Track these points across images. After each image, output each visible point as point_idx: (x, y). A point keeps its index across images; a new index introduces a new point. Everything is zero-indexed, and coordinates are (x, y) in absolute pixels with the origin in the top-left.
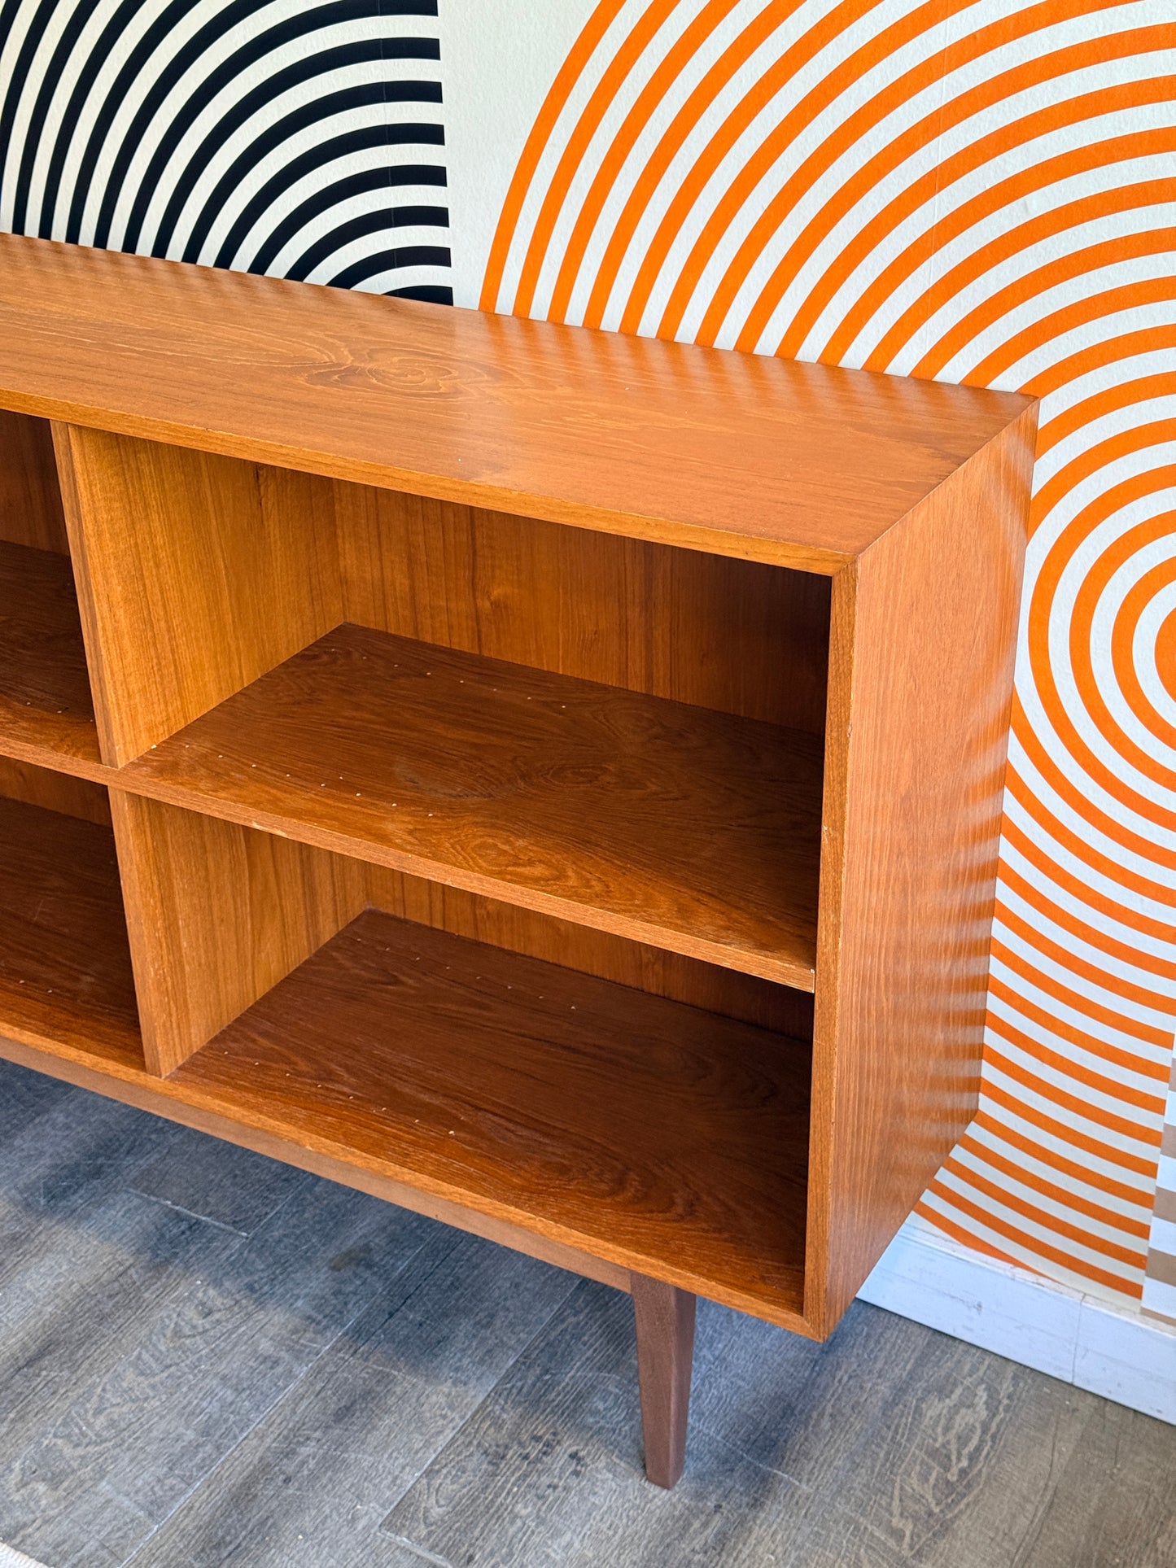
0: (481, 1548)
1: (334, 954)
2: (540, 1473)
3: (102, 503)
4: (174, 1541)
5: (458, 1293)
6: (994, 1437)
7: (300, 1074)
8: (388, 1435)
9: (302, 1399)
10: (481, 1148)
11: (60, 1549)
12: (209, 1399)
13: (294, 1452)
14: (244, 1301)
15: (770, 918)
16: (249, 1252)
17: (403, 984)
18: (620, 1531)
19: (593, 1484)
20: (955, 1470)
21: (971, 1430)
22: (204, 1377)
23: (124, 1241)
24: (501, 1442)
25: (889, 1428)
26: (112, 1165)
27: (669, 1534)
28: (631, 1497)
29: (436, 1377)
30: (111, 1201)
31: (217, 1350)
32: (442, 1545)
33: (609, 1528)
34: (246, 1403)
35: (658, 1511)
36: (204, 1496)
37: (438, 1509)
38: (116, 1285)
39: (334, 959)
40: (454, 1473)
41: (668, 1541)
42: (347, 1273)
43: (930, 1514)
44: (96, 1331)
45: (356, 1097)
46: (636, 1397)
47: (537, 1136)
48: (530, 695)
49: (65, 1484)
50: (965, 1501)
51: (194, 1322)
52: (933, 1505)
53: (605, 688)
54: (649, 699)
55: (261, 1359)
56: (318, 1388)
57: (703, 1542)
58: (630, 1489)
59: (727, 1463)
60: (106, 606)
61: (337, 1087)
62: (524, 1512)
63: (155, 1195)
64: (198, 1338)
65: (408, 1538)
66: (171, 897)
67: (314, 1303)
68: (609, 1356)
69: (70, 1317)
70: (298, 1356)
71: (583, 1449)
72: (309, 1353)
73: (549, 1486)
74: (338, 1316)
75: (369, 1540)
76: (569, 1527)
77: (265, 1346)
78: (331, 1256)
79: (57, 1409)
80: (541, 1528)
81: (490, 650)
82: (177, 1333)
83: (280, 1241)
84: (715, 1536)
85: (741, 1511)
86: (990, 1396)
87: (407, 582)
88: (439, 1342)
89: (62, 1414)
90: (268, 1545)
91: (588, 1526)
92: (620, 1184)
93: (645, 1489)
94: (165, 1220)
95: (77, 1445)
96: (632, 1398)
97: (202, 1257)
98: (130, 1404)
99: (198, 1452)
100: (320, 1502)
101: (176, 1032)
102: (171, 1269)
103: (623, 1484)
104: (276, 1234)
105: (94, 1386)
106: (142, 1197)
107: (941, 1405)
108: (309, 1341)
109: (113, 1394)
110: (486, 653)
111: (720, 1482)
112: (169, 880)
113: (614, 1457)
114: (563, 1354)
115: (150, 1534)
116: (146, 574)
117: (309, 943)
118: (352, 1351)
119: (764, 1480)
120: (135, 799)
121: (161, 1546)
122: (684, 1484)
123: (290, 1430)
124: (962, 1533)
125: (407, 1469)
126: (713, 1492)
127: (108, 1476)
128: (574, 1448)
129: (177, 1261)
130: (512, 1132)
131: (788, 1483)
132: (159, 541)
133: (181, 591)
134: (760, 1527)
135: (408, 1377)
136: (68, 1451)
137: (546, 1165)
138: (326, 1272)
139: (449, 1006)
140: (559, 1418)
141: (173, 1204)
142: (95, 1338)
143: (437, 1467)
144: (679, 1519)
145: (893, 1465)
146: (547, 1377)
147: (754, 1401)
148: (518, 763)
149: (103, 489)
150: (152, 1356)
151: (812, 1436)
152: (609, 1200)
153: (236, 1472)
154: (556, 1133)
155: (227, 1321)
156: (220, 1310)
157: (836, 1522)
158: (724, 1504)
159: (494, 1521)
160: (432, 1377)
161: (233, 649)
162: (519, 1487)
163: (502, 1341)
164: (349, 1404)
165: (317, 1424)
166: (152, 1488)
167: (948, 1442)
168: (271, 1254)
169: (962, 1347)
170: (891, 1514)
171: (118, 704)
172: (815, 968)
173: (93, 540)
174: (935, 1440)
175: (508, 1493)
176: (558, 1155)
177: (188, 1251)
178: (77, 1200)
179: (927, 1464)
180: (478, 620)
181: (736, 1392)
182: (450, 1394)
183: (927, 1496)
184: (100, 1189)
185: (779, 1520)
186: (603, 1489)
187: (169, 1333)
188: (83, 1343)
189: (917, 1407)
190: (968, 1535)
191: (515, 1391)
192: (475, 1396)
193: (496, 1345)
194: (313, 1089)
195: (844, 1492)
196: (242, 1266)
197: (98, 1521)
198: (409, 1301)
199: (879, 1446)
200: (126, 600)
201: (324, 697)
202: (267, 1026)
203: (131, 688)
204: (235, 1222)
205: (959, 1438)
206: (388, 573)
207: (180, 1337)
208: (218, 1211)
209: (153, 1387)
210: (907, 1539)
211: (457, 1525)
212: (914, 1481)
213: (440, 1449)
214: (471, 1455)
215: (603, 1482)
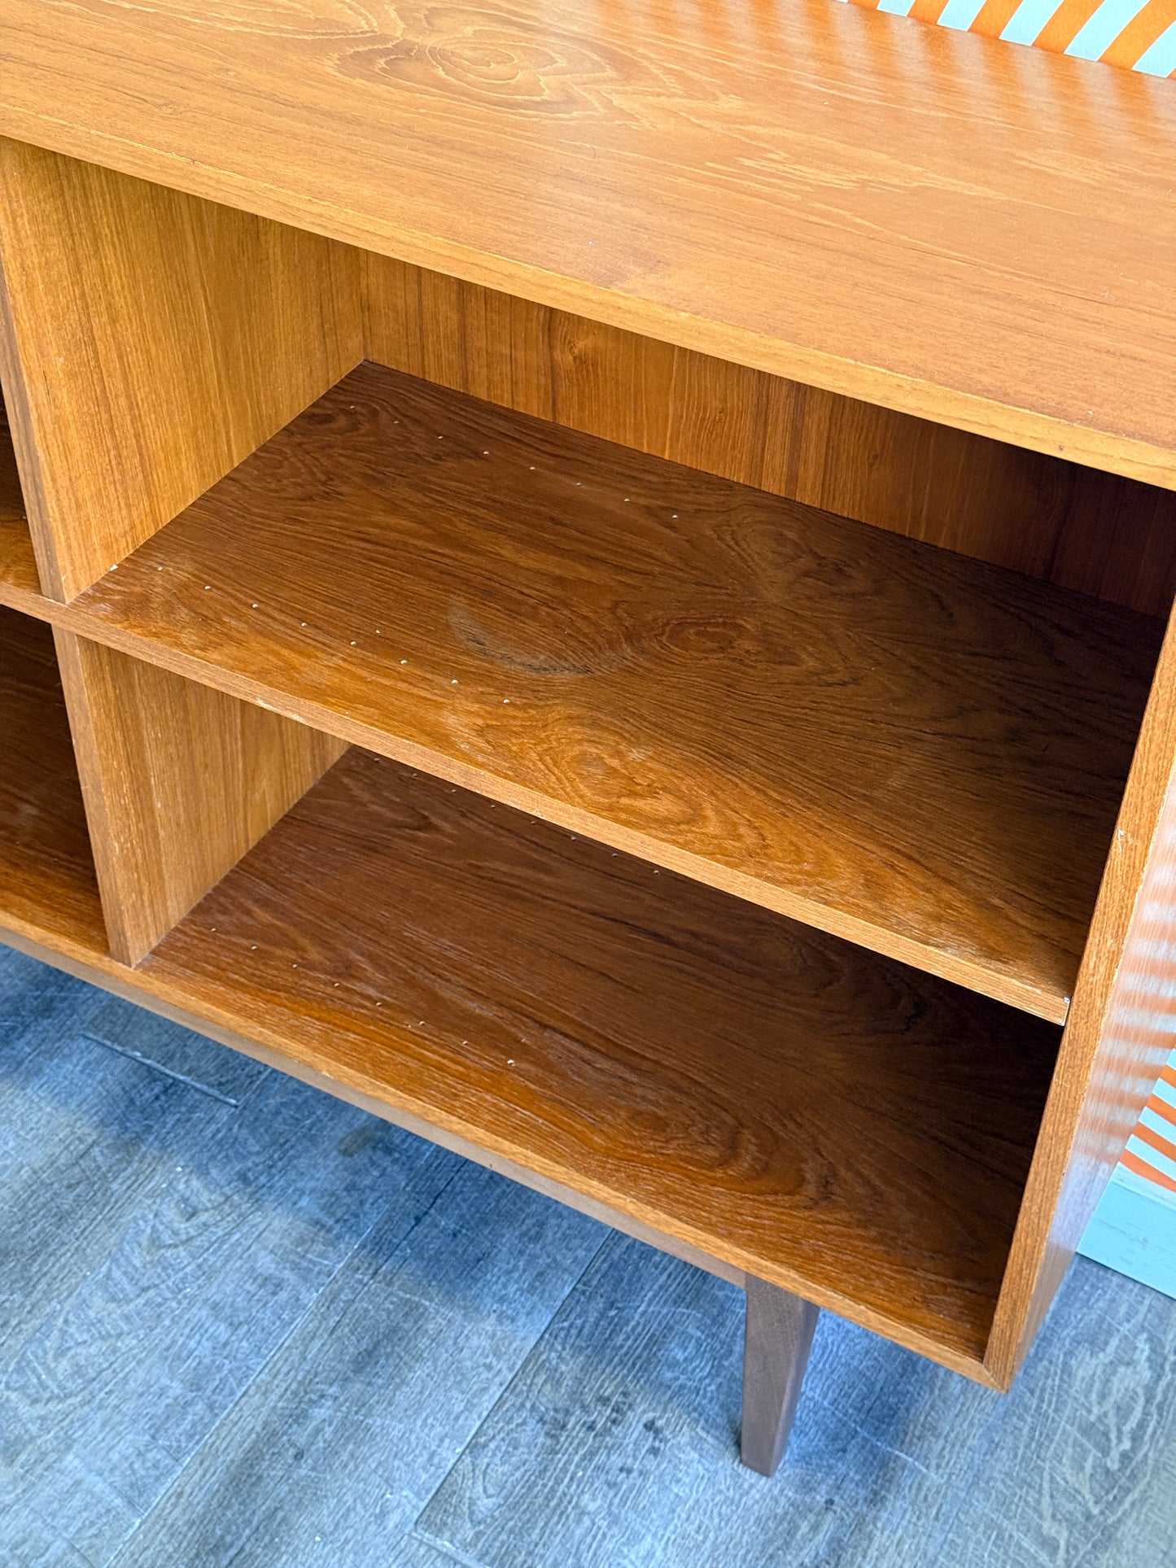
0: (542, 1556)
1: (346, 780)
2: (610, 1450)
3: (32, 241)
4: (161, 1543)
5: (498, 1191)
6: (1160, 1408)
7: (311, 966)
8: (421, 1393)
9: (312, 1339)
10: (550, 1087)
11: (18, 1552)
12: (197, 1337)
13: (305, 1415)
14: (236, 1197)
15: (996, 902)
16: (240, 1126)
17: (437, 829)
18: (712, 1535)
19: (675, 1467)
20: (1115, 1454)
21: (1132, 1398)
22: (190, 1306)
23: (85, 1107)
24: (560, 1405)
25: (1032, 1392)
26: (65, 999)
27: (771, 1541)
28: (723, 1487)
29: (477, 1309)
30: (66, 1051)
31: (205, 1267)
32: (493, 1553)
33: (697, 1532)
34: (244, 1343)
35: (756, 1507)
36: (197, 1477)
37: (486, 1501)
38: (77, 1170)
39: (346, 788)
40: (503, 1448)
41: (770, 1551)
42: (361, 1160)
43: (1089, 1517)
44: (54, 1236)
45: (385, 1004)
46: (723, 1343)
47: (621, 1071)
48: (628, 493)
49: (23, 1457)
50: (1129, 1499)
51: (176, 1225)
52: (1091, 1504)
53: (729, 486)
54: (788, 506)
55: (259, 1281)
56: (332, 1324)
57: (813, 1553)
58: (721, 1476)
59: (838, 1441)
60: (42, 388)
61: (360, 987)
62: (592, 1507)
63: (120, 1044)
64: (181, 1248)
65: (451, 1542)
66: (140, 754)
67: (323, 1201)
68: (687, 1284)
69: (20, 1215)
70: (305, 1275)
71: (660, 1417)
72: (319, 1273)
73: (621, 1470)
74: (353, 1221)
75: (403, 1544)
76: (649, 1530)
77: (266, 1263)
78: (341, 1135)
79: (10, 1347)
80: (615, 1530)
81: (568, 418)
82: (156, 1242)
83: (278, 1113)
84: (829, 1544)
85: (857, 1510)
86: (1153, 1350)
87: (455, 317)
88: (479, 1260)
89: (16, 1353)
90: (278, 1549)
91: (671, 1527)
92: (732, 1149)
93: (739, 1475)
94: (134, 1080)
95: (35, 1401)
96: (717, 1345)
97: (183, 1132)
98: (99, 1343)
99: (186, 1413)
100: (341, 1488)
101: (148, 911)
102: (144, 1149)
103: (712, 1468)
104: (271, 1101)
105: (54, 1315)
106: (104, 1045)
107: (1094, 1362)
108: (320, 1256)
109: (78, 1328)
110: (562, 422)
111: (831, 1467)
112: (138, 731)
113: (699, 1430)
114: (630, 1280)
115: (131, 1532)
116: (97, 333)
117: (315, 769)
118: (371, 1271)
119: (884, 1464)
120: (89, 645)
121: (145, 1549)
122: (787, 1469)
123: (301, 1383)
124: (1128, 1545)
125: (447, 1441)
126: (823, 1480)
127: (76, 1447)
128: (650, 1415)
129: (151, 1138)
130: (588, 1062)
131: (914, 1470)
132: (115, 283)
133: (148, 351)
134: (882, 1533)
135: (442, 1310)
136: (25, 1410)
137: (636, 1115)
138: (335, 1159)
139: (497, 865)
140: (629, 1371)
141: (145, 1056)
142: (53, 1247)
143: (482, 1440)
144: (783, 1519)
145: (1040, 1446)
146: (613, 1313)
147: (867, 1352)
148: (620, 612)
149: (33, 219)
150: (125, 1273)
151: (939, 1403)
152: (719, 1174)
153: (235, 1443)
154: (645, 1065)
155: (216, 1225)
156: (206, 1210)
157: (975, 1527)
158: (836, 1499)
159: (556, 1518)
160: (472, 1311)
161: (219, 418)
162: (585, 1469)
163: (555, 1260)
164: (371, 1347)
165: (333, 1375)
166: (132, 1464)
167: (1105, 1414)
168: (266, 1131)
169: (1116, 1280)
170: (1041, 1517)
171: (63, 520)
172: (1071, 998)
173: (19, 297)
174: (1090, 1411)
175: (572, 1479)
176: (649, 1101)
177: (165, 1123)
178: (23, 1047)
179: (1081, 1445)
180: (554, 377)
181: (844, 1338)
182: (494, 1335)
183: (1083, 1491)
184: (52, 1034)
185: (904, 1523)
186: (688, 1474)
187: (144, 1240)
188: (38, 1254)
189: (1065, 1363)
190: (1135, 1547)
191: (574, 1332)
192: (524, 1339)
193: (549, 1265)
194: (330, 990)
195: (982, 1484)
196: (232, 1146)
197: (65, 1512)
198: (439, 1201)
199: (1020, 1418)
200: (72, 375)
201: (344, 489)
202: (264, 889)
203: (79, 495)
204: (220, 1084)
205: (1119, 1409)
206: (428, 302)
207: (159, 1247)
208: (199, 1067)
209: (127, 1318)
210: (1062, 1552)
211: (511, 1523)
212: (1067, 1470)
213: (485, 1413)
214: (524, 1423)
215: (688, 1464)
